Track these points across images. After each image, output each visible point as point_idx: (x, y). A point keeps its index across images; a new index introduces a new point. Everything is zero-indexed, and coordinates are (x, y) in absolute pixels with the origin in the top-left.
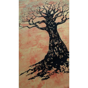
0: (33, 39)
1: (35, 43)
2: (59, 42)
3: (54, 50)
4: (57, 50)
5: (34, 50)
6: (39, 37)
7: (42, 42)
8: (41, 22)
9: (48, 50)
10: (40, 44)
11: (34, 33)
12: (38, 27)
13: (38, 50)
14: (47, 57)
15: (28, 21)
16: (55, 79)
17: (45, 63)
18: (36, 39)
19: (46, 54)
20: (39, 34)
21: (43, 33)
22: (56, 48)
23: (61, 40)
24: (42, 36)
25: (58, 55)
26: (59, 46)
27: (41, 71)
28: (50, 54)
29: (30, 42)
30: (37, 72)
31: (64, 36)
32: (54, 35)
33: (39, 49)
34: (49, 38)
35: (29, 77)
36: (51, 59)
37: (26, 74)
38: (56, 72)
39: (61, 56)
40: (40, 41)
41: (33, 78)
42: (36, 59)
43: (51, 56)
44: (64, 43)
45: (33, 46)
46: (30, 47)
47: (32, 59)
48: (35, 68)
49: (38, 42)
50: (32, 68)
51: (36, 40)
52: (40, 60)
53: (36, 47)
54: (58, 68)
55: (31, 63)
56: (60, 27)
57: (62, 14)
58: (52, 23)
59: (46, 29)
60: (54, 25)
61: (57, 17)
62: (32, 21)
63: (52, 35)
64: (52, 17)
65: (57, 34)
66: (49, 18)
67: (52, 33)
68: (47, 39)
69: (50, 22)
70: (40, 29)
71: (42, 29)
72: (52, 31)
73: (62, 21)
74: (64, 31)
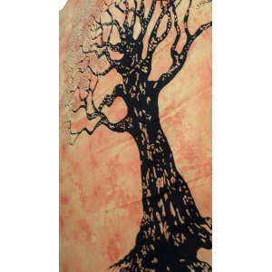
0: (104, 175)
1: (109, 189)
3: (157, 213)
4: (164, 213)
6: (114, 164)
7: (123, 183)
8: (112, 96)
9: (141, 214)
10: (122, 191)
12: (108, 125)
13: (118, 215)
17: (139, 261)
18: (110, 175)
20: (113, 152)
21: (123, 144)
22: (161, 203)
23: (175, 170)
26: (169, 195)
28: (146, 228)
29: (99, 188)
31: (183, 146)
33: (121, 212)
39: (180, 237)
40: (119, 182)
42: (118, 245)
43: (150, 238)
44: (186, 181)
45: (108, 200)
46: (101, 205)
49: (117, 186)
51: (110, 179)
57: (170, 16)
58: (141, 87)
59: (127, 124)
60: (149, 99)
61: (153, 50)
62: (93, 103)
63: (145, 150)
64: (140, 57)
65: (160, 140)
66: (129, 67)
67: (146, 142)
68: (134, 170)
69: (134, 89)
70: (113, 130)
71: (117, 128)
72: (145, 131)
73: (174, 64)
74: (183, 118)
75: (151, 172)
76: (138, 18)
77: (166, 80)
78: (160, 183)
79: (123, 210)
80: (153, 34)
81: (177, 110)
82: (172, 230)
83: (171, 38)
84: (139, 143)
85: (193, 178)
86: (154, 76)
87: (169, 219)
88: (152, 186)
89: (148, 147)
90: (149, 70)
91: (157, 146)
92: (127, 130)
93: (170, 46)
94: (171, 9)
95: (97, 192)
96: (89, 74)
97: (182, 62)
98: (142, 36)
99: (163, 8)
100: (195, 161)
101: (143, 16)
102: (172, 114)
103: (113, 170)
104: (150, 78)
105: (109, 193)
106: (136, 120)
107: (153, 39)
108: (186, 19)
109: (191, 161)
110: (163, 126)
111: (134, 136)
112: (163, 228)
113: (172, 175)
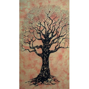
5: (32, 71)
6: (36, 62)
7: (37, 66)
8: (39, 47)
12: (36, 53)
16: (40, 86)
17: (37, 79)
22: (44, 72)
24: (38, 62)
27: (35, 82)
30: (33, 83)
35: (29, 84)
37: (28, 83)
38: (41, 84)
41: (31, 85)
42: (33, 76)
48: (32, 81)
50: (31, 81)
51: (34, 64)
52: (35, 77)
53: (33, 69)
54: (43, 82)
55: (30, 78)
56: (52, 56)
59: (41, 55)
62: (32, 44)
71: (38, 55)
73: (55, 50)
76: (51, 33)
77: (52, 52)
81: (52, 58)
83: (56, 44)
86: (50, 49)
87: (45, 74)
88: (43, 68)
90: (50, 47)
91: (47, 62)
95: (29, 65)
97: (56, 51)
102: (51, 58)
105: (33, 67)
108: (60, 43)
112: (44, 75)
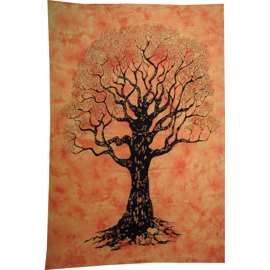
0: (103, 185)
1: (105, 194)
2: (146, 198)
3: (134, 212)
4: (138, 213)
9: (124, 211)
10: (115, 199)
11: (104, 171)
13: (109, 209)
14: (121, 222)
15: (93, 129)
18: (108, 187)
19: (121, 217)
20: (114, 175)
21: (122, 173)
23: (149, 197)
25: (137, 222)
26: (142, 206)
28: (126, 217)
29: (97, 191)
31: (155, 188)
32: (139, 183)
33: (112, 208)
34: (131, 188)
36: (126, 226)
39: (142, 223)
40: (114, 192)
43: (128, 222)
44: (152, 203)
45: (103, 200)
46: (97, 201)
47: (101, 223)
49: (112, 194)
57: (172, 120)
58: (143, 148)
60: (145, 157)
61: (157, 132)
63: (136, 183)
64: (148, 129)
65: (146, 181)
66: (139, 130)
67: (137, 178)
68: (127, 189)
69: (139, 146)
70: (117, 162)
72: (139, 173)
74: (160, 176)
75: (136, 193)
78: (140, 200)
79: (114, 207)
80: (160, 122)
82: (140, 220)
84: (133, 177)
85: (156, 202)
89: (138, 182)
92: (127, 167)
93: (166, 137)
94: (174, 117)
96: (103, 109)
98: (153, 116)
99: (171, 112)
100: (159, 196)
101: (158, 104)
103: (111, 185)
104: (150, 146)
106: (134, 165)
107: (159, 124)
109: (157, 195)
110: (149, 175)
111: (131, 173)
113: (147, 199)
